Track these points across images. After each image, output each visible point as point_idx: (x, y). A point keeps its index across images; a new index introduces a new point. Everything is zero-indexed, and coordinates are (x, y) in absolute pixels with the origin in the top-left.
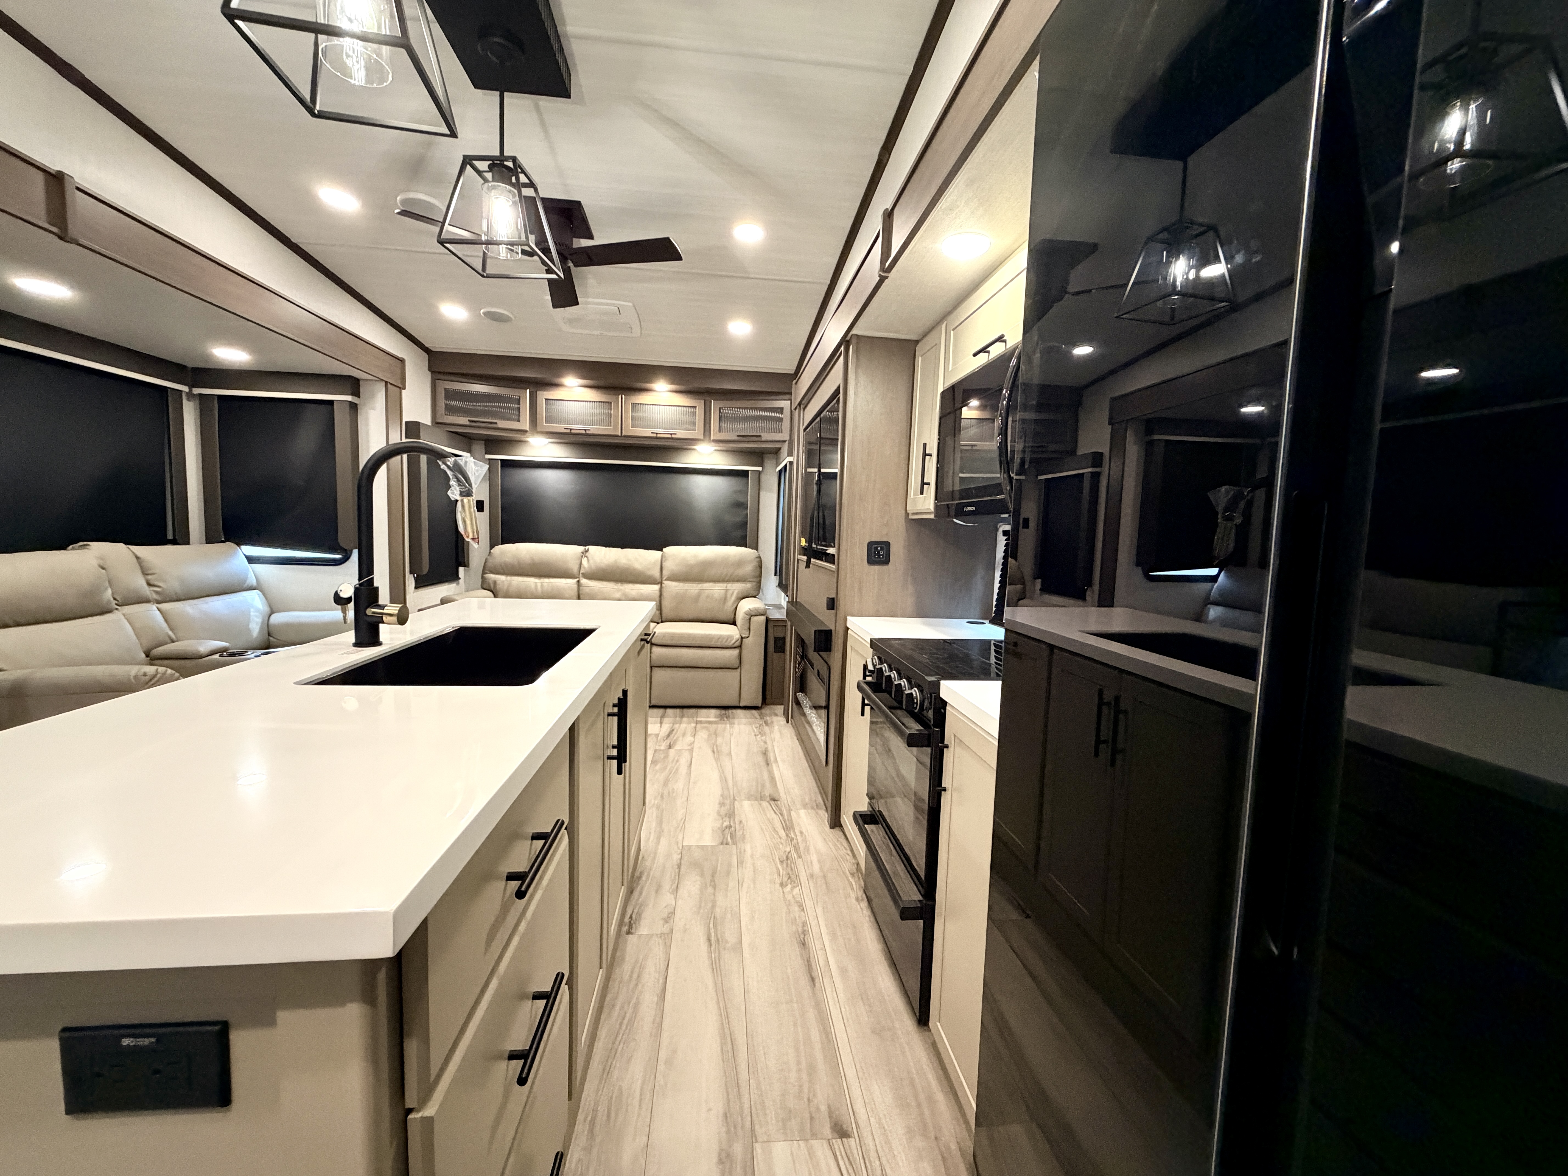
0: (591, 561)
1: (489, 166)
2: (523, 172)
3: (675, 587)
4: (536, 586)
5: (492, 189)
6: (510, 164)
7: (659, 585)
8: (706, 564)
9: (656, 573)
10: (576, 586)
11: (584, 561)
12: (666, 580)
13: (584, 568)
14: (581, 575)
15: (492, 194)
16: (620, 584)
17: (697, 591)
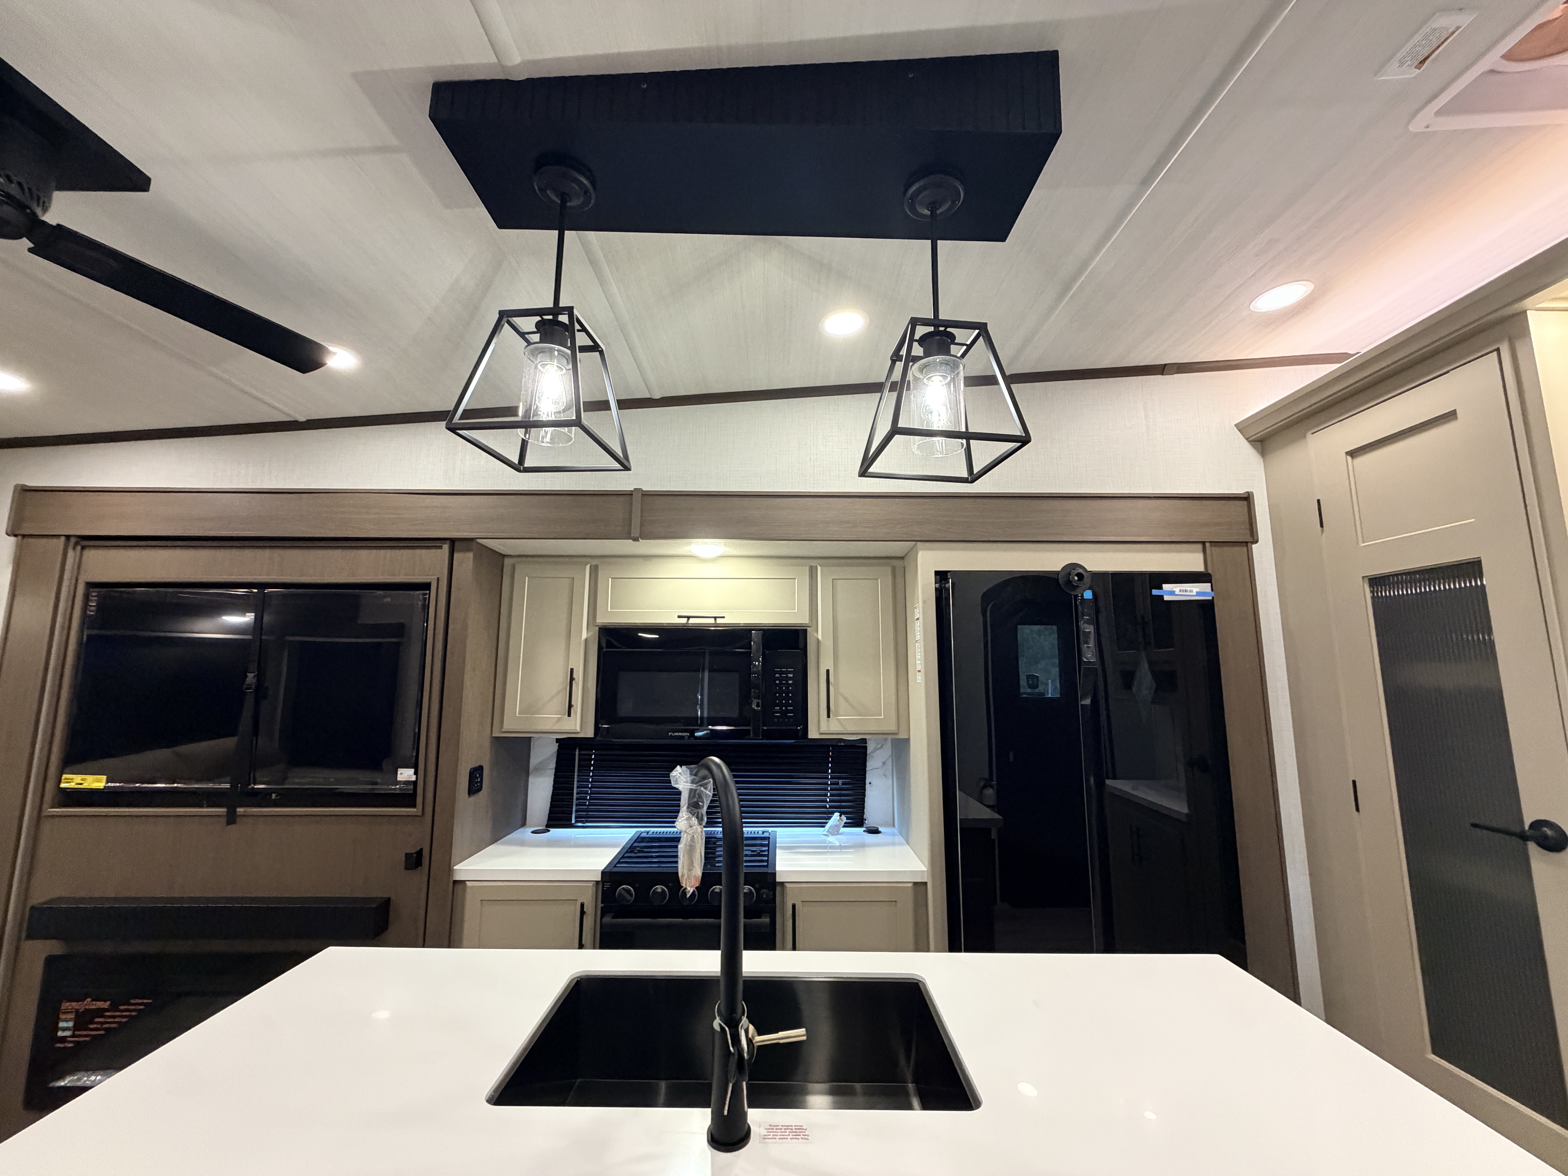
1: (538, 325)
2: (584, 329)
5: (540, 353)
6: (564, 318)
15: (539, 360)
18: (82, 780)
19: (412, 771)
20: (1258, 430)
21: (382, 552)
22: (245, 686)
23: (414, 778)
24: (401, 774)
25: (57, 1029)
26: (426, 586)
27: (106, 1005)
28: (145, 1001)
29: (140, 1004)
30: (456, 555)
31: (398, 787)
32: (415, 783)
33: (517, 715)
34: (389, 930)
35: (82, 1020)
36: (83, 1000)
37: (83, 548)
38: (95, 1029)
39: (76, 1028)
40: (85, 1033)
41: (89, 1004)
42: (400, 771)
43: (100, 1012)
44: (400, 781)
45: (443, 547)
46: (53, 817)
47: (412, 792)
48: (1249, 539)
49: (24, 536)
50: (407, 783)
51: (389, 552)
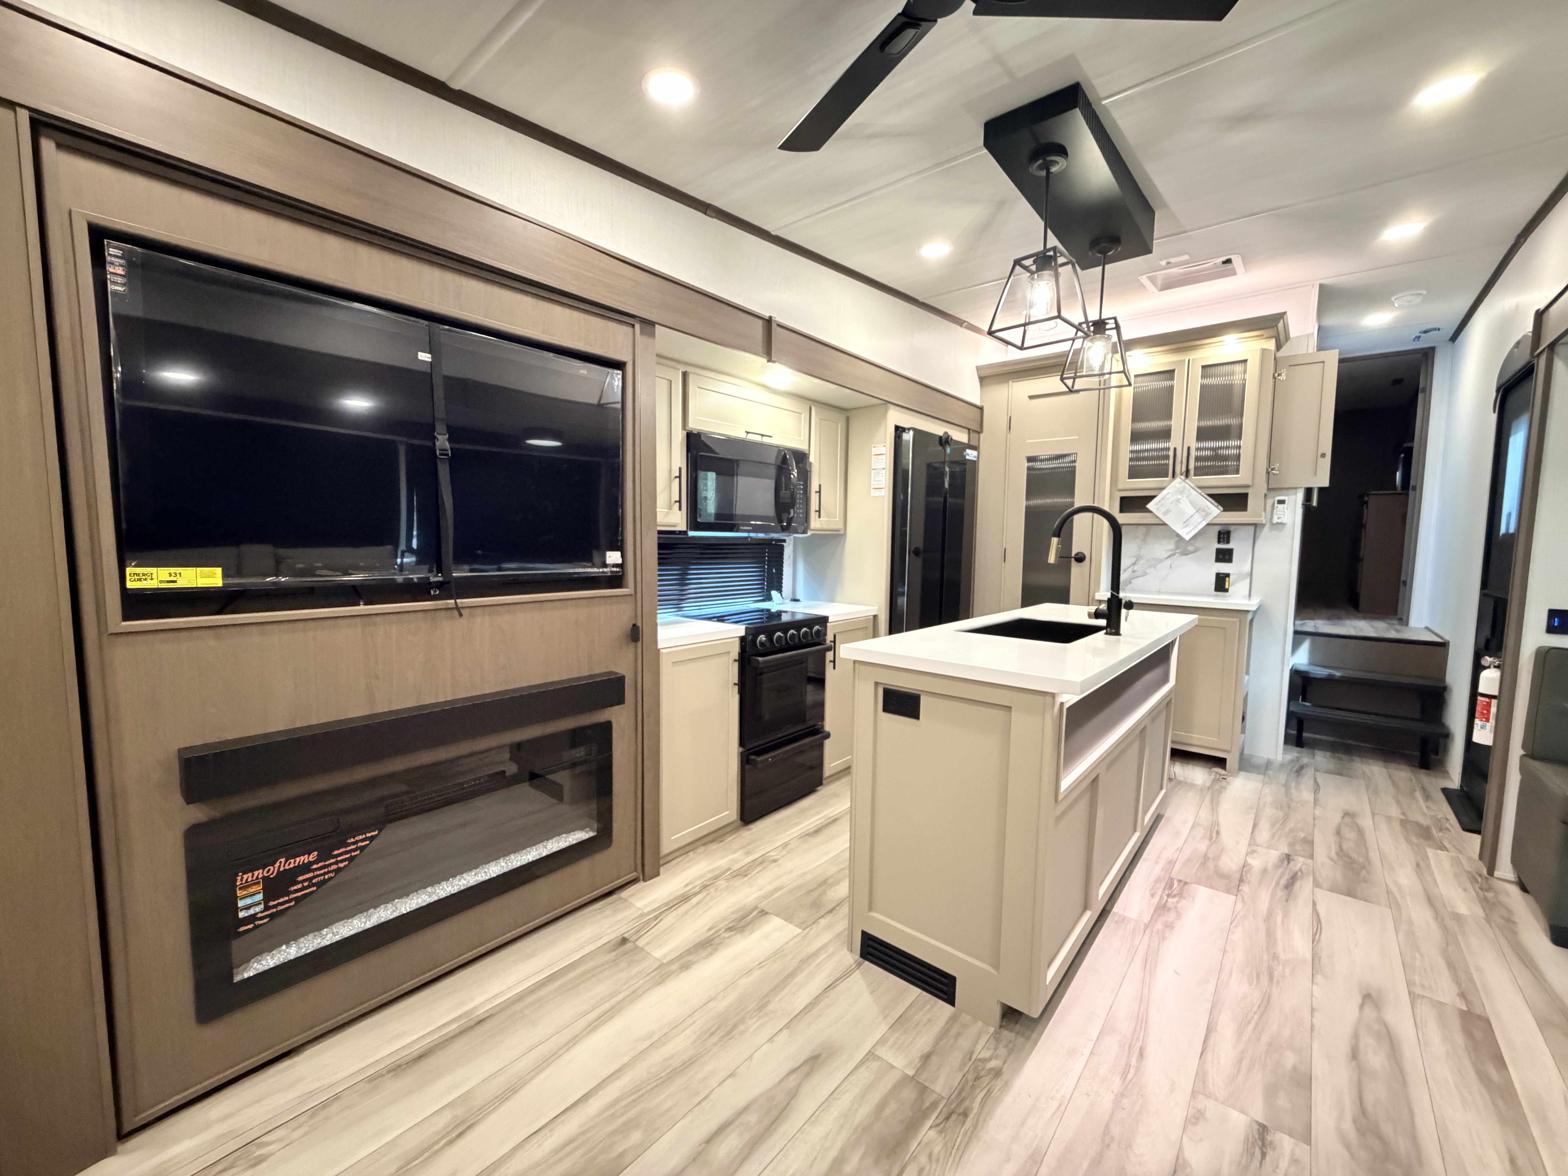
19: (617, 556)
20: (984, 373)
23: (620, 561)
25: (236, 909)
26: (620, 366)
29: (365, 839)
31: (608, 570)
35: (277, 887)
36: (272, 863)
38: (299, 889)
39: (266, 900)
40: (282, 900)
41: (282, 864)
44: (609, 564)
47: (621, 574)
48: (979, 430)
50: (614, 566)
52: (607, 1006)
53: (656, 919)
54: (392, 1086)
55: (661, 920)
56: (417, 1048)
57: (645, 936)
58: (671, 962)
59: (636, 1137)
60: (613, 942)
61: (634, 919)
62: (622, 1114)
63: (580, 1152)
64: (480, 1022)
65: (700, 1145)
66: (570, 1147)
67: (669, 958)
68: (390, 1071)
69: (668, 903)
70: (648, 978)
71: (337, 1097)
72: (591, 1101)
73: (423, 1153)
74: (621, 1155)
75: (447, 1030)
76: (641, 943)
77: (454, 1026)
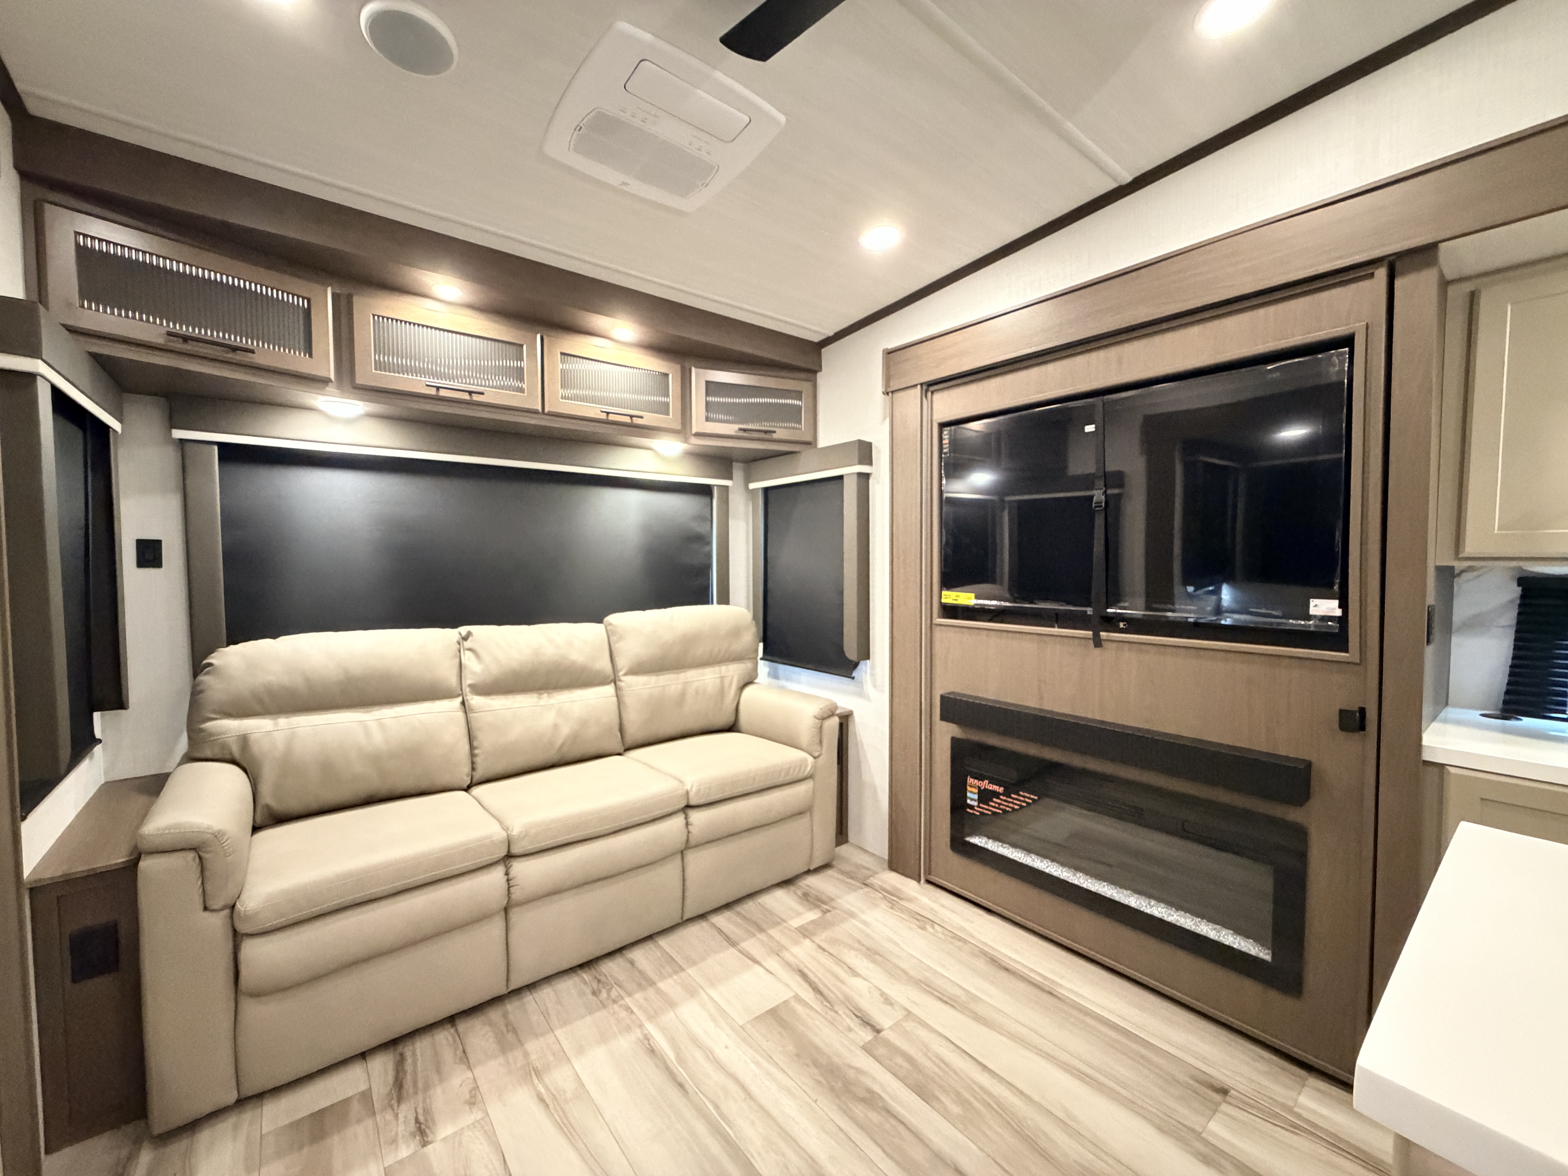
0: (487, 658)
3: (644, 685)
4: (366, 729)
7: (613, 685)
8: (690, 640)
9: (604, 664)
10: (461, 715)
11: (468, 659)
12: (625, 674)
13: (474, 673)
14: (467, 690)
16: (545, 695)
17: (680, 687)
18: (957, 596)
19: (1335, 603)
21: (1261, 312)
22: (1094, 505)
23: (1338, 613)
24: (1316, 606)
25: (966, 797)
26: (1348, 341)
27: (1001, 790)
28: (1032, 796)
29: (1029, 798)
30: (1398, 283)
31: (1311, 622)
32: (1343, 620)
33: (1496, 531)
34: (1311, 801)
35: (985, 796)
36: (983, 781)
37: (932, 393)
38: (994, 806)
39: (980, 801)
40: (986, 807)
41: (988, 785)
42: (1313, 602)
43: (996, 795)
44: (1315, 616)
45: (1375, 274)
46: (941, 625)
47: (1337, 631)
49: (892, 392)
50: (1325, 619)
51: (1271, 310)
52: (1101, 1078)
53: (1295, 1128)
54: (981, 964)
55: (1297, 1134)
56: (1013, 965)
57: (1245, 1114)
58: (1207, 1143)
59: (955, 1109)
60: (1212, 1080)
61: (1271, 1098)
62: (976, 1099)
63: (936, 1070)
64: (1051, 993)
65: (952, 1162)
66: (942, 1065)
67: (1211, 1139)
68: (990, 958)
69: (1341, 1140)
70: (1161, 1115)
71: (965, 941)
72: (986, 1075)
73: (929, 987)
74: (938, 1099)
75: (1032, 975)
76: (1224, 1107)
77: (1039, 979)
